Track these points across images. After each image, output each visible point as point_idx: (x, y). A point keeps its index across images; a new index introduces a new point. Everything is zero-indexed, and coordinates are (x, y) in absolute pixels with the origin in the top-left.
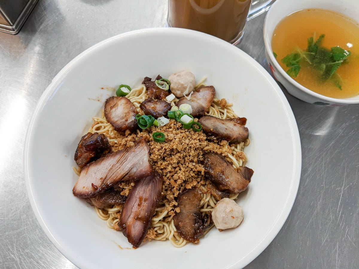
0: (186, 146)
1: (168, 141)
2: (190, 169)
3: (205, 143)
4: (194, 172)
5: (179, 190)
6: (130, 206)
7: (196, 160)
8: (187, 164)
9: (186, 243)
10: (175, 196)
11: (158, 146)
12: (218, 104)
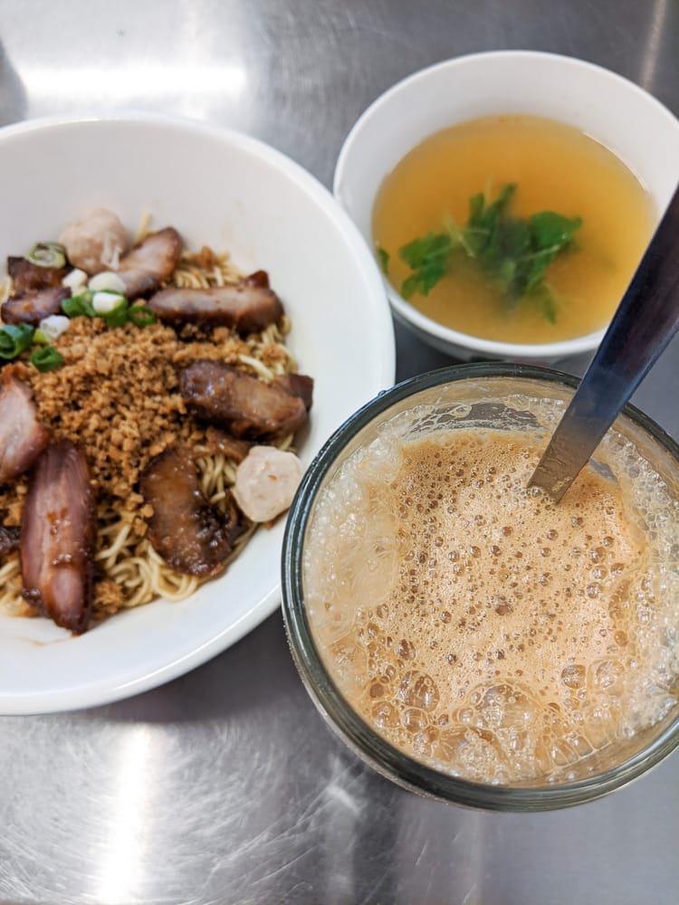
0: (121, 360)
1: (72, 361)
2: (152, 413)
3: (173, 345)
4: (164, 416)
5: (137, 466)
6: (32, 542)
7: (158, 387)
8: (139, 402)
9: (199, 586)
10: (132, 480)
11: (50, 379)
12: (195, 263)
